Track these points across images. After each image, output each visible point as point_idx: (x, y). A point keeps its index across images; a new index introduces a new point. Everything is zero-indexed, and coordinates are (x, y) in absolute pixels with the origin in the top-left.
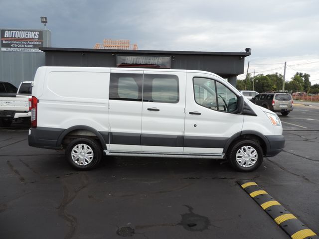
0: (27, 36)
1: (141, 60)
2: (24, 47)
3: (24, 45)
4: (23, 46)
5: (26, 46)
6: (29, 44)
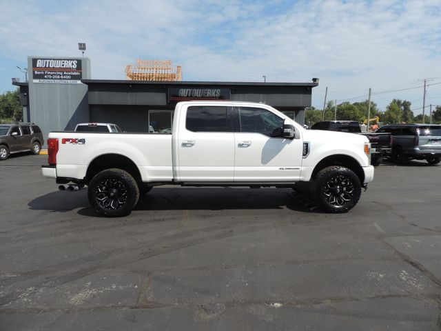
0: (63, 65)
1: (197, 92)
2: (60, 79)
3: (60, 75)
4: (58, 77)
5: (62, 77)
6: (66, 75)
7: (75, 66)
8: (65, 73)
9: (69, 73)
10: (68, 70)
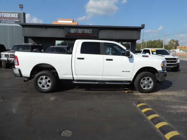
0: (11, 16)
1: (80, 31)
2: (9, 23)
6: (12, 21)
7: (17, 17)
8: (12, 20)
9: (14, 20)
10: (14, 18)
